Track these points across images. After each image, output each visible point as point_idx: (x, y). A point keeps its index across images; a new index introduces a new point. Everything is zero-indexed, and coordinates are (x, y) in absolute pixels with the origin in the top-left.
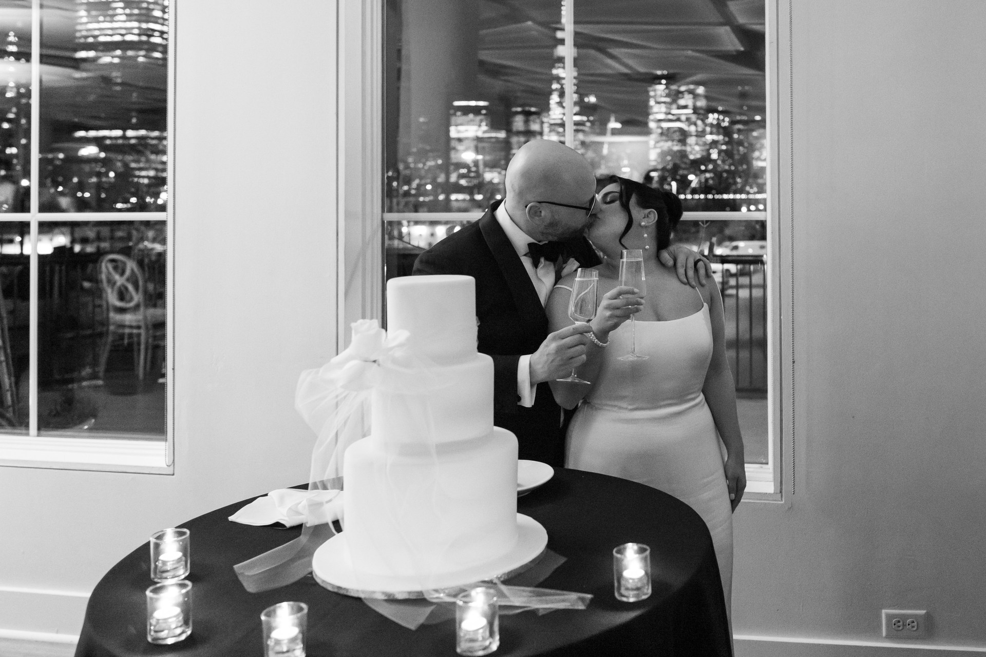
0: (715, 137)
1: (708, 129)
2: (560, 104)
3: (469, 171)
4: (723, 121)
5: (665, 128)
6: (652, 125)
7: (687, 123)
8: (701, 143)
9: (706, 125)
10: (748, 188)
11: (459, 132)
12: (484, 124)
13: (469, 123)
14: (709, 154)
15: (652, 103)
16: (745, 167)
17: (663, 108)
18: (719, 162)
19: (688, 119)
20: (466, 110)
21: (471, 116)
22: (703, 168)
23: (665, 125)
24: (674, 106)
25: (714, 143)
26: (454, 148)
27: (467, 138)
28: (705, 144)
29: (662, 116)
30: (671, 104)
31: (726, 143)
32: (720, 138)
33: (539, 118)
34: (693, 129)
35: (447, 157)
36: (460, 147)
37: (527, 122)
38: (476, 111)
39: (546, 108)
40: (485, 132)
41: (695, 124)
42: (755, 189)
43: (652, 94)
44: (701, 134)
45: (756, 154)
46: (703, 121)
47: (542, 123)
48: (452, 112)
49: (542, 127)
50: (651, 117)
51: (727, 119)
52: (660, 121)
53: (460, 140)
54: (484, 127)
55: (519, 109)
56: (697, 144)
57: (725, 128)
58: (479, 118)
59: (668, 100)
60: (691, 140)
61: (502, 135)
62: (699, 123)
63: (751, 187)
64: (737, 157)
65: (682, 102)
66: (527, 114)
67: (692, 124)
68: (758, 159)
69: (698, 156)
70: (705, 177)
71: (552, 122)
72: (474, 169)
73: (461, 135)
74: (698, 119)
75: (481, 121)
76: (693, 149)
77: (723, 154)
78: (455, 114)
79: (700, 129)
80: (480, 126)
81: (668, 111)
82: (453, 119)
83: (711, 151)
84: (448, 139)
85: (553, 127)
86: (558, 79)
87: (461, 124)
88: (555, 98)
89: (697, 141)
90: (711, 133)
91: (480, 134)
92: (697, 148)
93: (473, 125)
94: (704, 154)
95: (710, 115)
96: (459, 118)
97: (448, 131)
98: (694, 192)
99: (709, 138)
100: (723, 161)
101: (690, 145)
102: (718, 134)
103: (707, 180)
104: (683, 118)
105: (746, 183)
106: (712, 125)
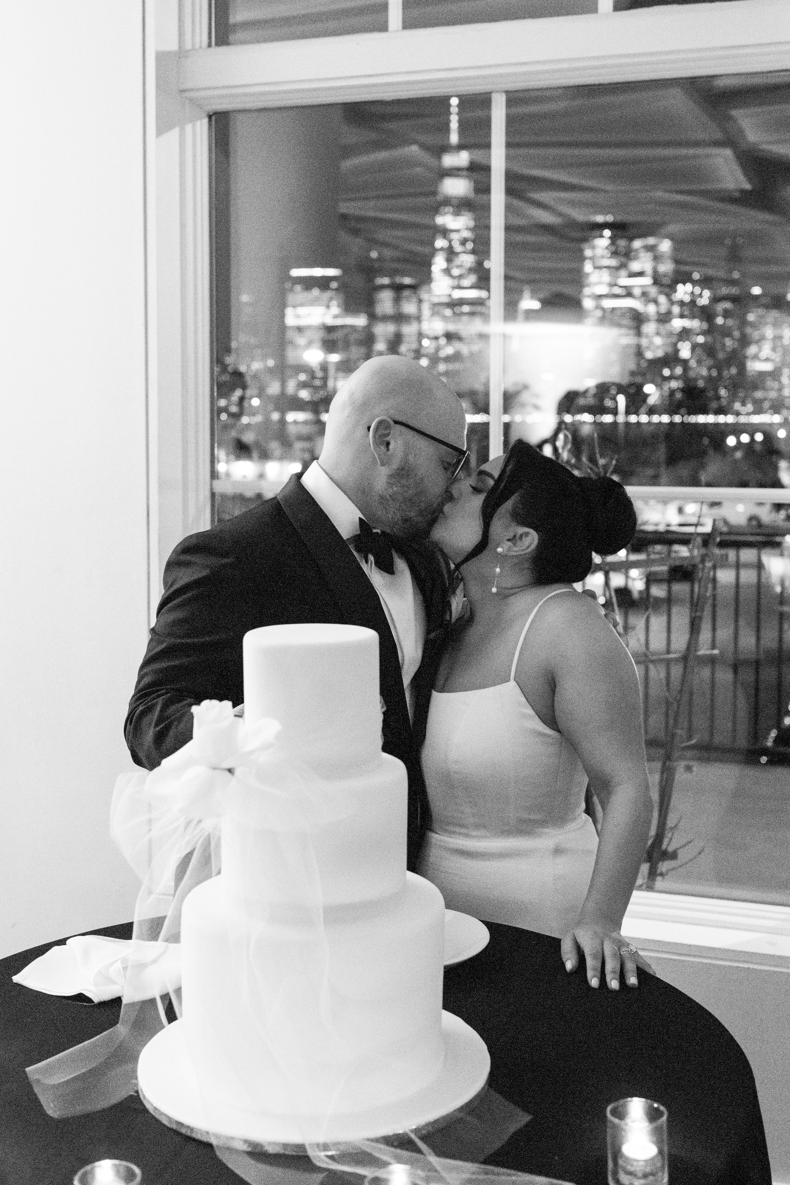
0: (687, 323)
1: (676, 310)
2: (447, 271)
3: (313, 377)
4: (700, 295)
5: (608, 309)
6: (588, 303)
7: (643, 299)
8: (663, 332)
9: (672, 303)
10: (737, 406)
11: (298, 316)
12: (334, 303)
13: (314, 302)
14: (677, 351)
15: (588, 267)
16: (734, 371)
17: (606, 276)
18: (693, 364)
19: (644, 294)
20: (309, 283)
21: (316, 292)
22: (666, 372)
23: (608, 304)
24: (623, 273)
25: (685, 334)
26: (291, 342)
27: (309, 327)
28: (670, 334)
29: (603, 290)
30: (618, 268)
31: (704, 333)
32: (694, 324)
33: (415, 293)
34: (651, 309)
35: (281, 356)
36: (301, 341)
37: (397, 300)
38: (323, 283)
39: (426, 278)
40: (336, 317)
41: (655, 302)
42: (750, 407)
43: (588, 253)
44: (664, 318)
45: (752, 350)
46: (668, 296)
47: (420, 301)
48: (288, 285)
49: (420, 309)
50: (587, 291)
51: (707, 293)
52: (600, 297)
53: (300, 329)
54: (335, 309)
55: (386, 281)
56: (658, 334)
57: (703, 308)
58: (328, 294)
59: (613, 262)
60: (649, 328)
61: (360, 321)
62: (662, 299)
63: (744, 404)
64: (721, 356)
65: (635, 266)
66: (398, 288)
67: (650, 301)
68: (756, 357)
69: (660, 354)
70: (670, 388)
71: (436, 300)
72: (319, 374)
73: (302, 322)
74: (661, 293)
75: (331, 299)
76: (651, 342)
77: (698, 351)
78: (291, 290)
79: (663, 309)
80: (328, 307)
81: (613, 283)
82: (291, 298)
83: (680, 345)
84: (283, 328)
85: (436, 309)
86: (445, 232)
87: (302, 305)
88: (439, 263)
89: (658, 329)
90: (682, 316)
91: (330, 321)
92: (658, 341)
93: (319, 305)
94: (670, 350)
95: (680, 287)
96: (298, 294)
97: (283, 316)
98: (651, 411)
99: (678, 324)
100: (699, 362)
101: (647, 336)
102: (693, 317)
103: (672, 392)
104: (637, 292)
105: (733, 398)
106: (682, 303)
